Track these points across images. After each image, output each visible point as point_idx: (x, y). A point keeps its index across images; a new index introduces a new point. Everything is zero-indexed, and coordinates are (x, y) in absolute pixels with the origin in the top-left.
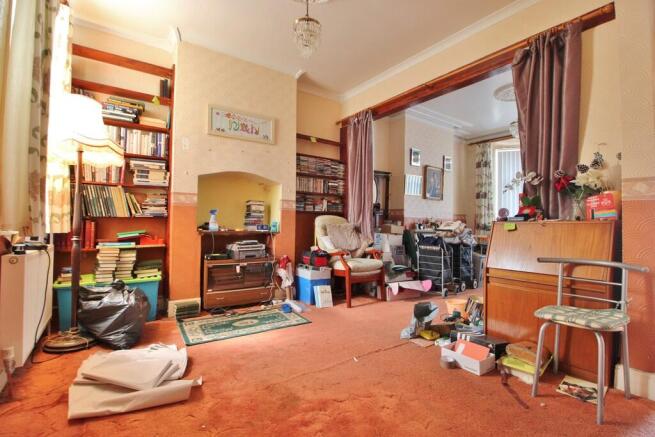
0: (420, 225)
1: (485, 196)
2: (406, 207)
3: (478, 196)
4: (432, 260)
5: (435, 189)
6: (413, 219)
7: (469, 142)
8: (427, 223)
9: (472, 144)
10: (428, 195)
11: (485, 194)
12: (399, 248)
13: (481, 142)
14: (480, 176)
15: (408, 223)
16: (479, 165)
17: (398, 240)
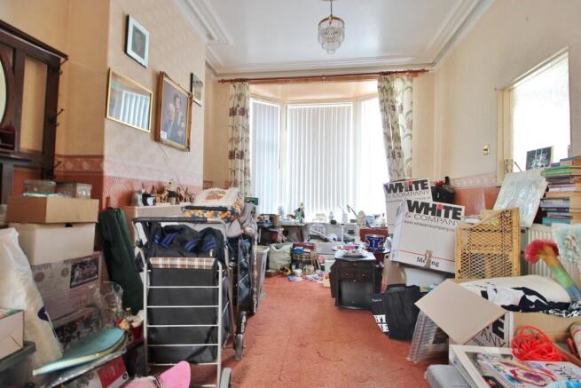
0: (145, 196)
1: (242, 155)
2: (109, 151)
3: (232, 155)
4: (187, 297)
5: (176, 128)
6: (130, 182)
7: (220, 79)
8: (161, 191)
9: (223, 81)
10: (164, 135)
11: (242, 153)
12: (79, 264)
13: (236, 80)
14: (234, 128)
15: (112, 192)
16: (233, 112)
17: (83, 241)
